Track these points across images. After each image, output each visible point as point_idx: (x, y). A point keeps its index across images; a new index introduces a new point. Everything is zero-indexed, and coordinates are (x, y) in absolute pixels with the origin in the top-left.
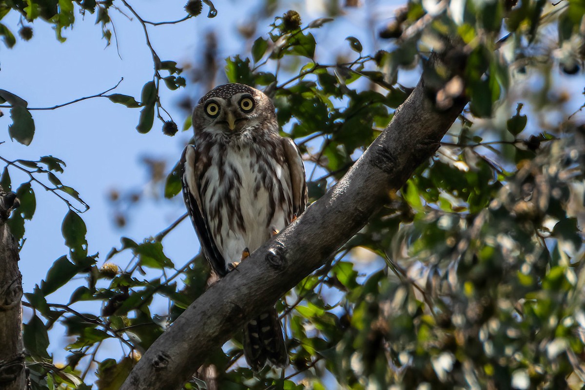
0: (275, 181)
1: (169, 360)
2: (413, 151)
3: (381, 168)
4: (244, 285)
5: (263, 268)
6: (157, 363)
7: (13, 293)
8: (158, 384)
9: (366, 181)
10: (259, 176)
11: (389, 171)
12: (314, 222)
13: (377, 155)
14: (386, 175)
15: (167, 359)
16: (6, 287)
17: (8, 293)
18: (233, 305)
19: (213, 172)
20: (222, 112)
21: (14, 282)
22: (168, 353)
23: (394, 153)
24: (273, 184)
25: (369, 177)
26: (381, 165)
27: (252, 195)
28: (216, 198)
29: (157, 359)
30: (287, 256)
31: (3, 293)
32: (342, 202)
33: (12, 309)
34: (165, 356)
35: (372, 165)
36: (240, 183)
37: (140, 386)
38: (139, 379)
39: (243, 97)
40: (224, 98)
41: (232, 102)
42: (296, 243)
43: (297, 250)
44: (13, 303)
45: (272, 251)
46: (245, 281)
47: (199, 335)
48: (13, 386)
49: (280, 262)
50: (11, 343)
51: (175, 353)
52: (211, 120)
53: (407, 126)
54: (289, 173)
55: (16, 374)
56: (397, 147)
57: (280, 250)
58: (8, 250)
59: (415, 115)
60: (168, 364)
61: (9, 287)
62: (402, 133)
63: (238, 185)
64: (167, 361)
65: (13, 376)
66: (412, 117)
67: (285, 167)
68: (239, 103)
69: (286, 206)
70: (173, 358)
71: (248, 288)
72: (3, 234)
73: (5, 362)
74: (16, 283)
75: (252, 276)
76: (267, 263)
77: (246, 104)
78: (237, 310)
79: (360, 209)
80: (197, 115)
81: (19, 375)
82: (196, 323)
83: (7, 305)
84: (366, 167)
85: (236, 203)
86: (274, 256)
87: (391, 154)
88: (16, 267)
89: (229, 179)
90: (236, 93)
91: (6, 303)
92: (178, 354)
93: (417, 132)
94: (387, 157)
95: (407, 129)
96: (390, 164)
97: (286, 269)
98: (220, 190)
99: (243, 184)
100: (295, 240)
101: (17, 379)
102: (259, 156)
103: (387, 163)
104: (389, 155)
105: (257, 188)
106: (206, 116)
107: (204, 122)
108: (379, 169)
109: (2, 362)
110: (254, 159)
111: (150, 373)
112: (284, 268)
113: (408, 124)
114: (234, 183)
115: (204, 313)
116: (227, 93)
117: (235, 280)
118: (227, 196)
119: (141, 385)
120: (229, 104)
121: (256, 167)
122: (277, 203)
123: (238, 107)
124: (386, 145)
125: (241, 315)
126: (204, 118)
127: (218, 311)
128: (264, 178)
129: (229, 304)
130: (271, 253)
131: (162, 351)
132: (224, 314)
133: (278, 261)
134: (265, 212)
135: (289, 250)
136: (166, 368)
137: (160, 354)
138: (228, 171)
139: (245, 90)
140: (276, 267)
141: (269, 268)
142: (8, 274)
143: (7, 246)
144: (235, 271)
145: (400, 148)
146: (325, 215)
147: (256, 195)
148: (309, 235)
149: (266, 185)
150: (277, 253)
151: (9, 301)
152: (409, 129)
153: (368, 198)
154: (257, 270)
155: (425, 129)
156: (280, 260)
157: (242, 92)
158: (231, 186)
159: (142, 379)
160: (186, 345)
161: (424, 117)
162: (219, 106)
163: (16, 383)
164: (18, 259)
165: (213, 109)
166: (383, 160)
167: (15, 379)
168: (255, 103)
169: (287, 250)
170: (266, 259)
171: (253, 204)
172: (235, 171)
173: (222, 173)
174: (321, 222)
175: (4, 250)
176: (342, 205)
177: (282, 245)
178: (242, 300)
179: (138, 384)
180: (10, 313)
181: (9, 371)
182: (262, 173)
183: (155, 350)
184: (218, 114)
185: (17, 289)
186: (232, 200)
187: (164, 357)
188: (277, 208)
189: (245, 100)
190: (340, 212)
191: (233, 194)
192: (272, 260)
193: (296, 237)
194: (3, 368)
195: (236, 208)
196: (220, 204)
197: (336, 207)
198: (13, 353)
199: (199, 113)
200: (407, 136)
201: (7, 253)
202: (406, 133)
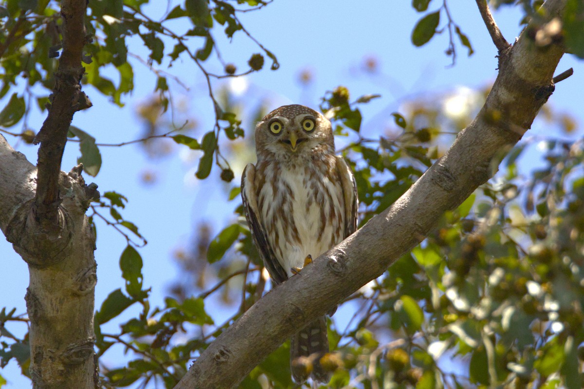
0: (326, 197)
1: (230, 355)
2: (472, 172)
3: (441, 187)
4: (305, 289)
5: (324, 274)
6: (218, 357)
7: (88, 280)
8: (218, 377)
9: (426, 198)
10: (312, 192)
11: (449, 190)
12: (375, 234)
13: (439, 174)
14: (446, 193)
15: (228, 353)
16: (82, 274)
17: (83, 280)
18: (294, 307)
19: (268, 189)
20: (285, 131)
21: (89, 270)
22: (230, 349)
23: (454, 173)
24: (325, 200)
25: (430, 194)
26: (442, 184)
27: (305, 209)
28: (271, 213)
29: (218, 354)
30: (348, 264)
31: (79, 280)
32: (403, 216)
33: (86, 295)
34: (227, 351)
35: (433, 183)
36: (293, 197)
37: (200, 378)
38: (200, 371)
39: (306, 118)
40: (288, 118)
41: (295, 122)
42: (357, 252)
43: (357, 259)
44: (87, 289)
45: (334, 258)
46: (306, 285)
47: (260, 332)
48: (81, 369)
49: (341, 270)
50: (82, 328)
51: (235, 348)
52: (274, 137)
53: (468, 148)
54: (341, 191)
55: (85, 358)
56: (458, 168)
57: (341, 258)
58: (86, 239)
59: (477, 138)
60: (229, 358)
61: (85, 274)
62: (463, 155)
63: (291, 199)
64: (228, 355)
65: (82, 359)
66: (474, 141)
67: (338, 184)
68: (302, 124)
69: (335, 222)
70: (234, 353)
71: (309, 292)
72: (83, 223)
73: (76, 346)
74: (91, 271)
75: (313, 281)
76: (328, 269)
77: (308, 125)
78: (297, 312)
79: (419, 224)
80: (260, 131)
81: (88, 359)
82: (258, 321)
83: (82, 290)
84: (427, 185)
85: (289, 217)
86: (335, 263)
87: (451, 174)
88: (92, 256)
89: (282, 194)
90: (300, 114)
91: (81, 289)
92: (238, 350)
93: (478, 155)
94: (448, 177)
95: (469, 151)
96: (450, 184)
97: (346, 276)
98: (274, 205)
99: (296, 198)
100: (357, 249)
101: (86, 362)
102: (313, 174)
103: (448, 182)
104: (449, 175)
105: (309, 203)
106: (269, 134)
107: (266, 139)
108: (439, 187)
109: (74, 346)
110: (308, 177)
111: (211, 366)
112: (344, 274)
113: (469, 146)
114: (287, 197)
115: (266, 313)
116: (291, 113)
117: (297, 284)
118: (281, 210)
119: (202, 377)
120: (293, 123)
121: (309, 184)
122: (327, 217)
123: (300, 127)
124: (447, 165)
125: (301, 317)
126: (266, 135)
127: (279, 312)
128: (316, 194)
129: (290, 305)
130: (332, 260)
131: (224, 346)
132: (285, 315)
133: (338, 268)
134: (316, 226)
135: (350, 259)
136: (226, 362)
137: (222, 349)
138: (281, 187)
139: (307, 111)
140: (337, 274)
141: (331, 274)
142: (84, 262)
143: (86, 235)
144: (298, 275)
145: (461, 168)
146: (386, 228)
147: (308, 210)
148: (370, 245)
149: (318, 200)
150: (338, 260)
151: (84, 287)
152: (470, 152)
153: (427, 215)
154: (319, 276)
155: (486, 152)
156: (341, 267)
157: (305, 113)
158: (284, 200)
159: (203, 371)
160: (246, 342)
161: (485, 141)
162: (282, 125)
163: (84, 367)
164: (95, 249)
165: (276, 128)
166: (444, 179)
167: (84, 362)
168: (316, 124)
169: (348, 258)
170: (327, 265)
171: (305, 218)
172: (288, 187)
173: (275, 189)
174: (382, 234)
175: (82, 238)
176: (402, 219)
177: (344, 253)
178: (303, 302)
179: (199, 376)
180: (83, 298)
181: (79, 354)
182: (314, 189)
183: (217, 345)
184: (280, 132)
185: (92, 276)
186: (286, 213)
187: (225, 352)
188: (327, 223)
189: (307, 121)
190: (400, 225)
191: (286, 208)
192: (333, 266)
193: (357, 247)
194: (73, 351)
195: (290, 221)
196: (275, 218)
197: (397, 221)
198: (84, 337)
199: (262, 130)
200: (468, 157)
201: (85, 242)
202: (467, 155)
